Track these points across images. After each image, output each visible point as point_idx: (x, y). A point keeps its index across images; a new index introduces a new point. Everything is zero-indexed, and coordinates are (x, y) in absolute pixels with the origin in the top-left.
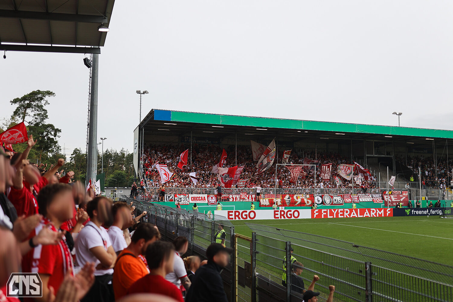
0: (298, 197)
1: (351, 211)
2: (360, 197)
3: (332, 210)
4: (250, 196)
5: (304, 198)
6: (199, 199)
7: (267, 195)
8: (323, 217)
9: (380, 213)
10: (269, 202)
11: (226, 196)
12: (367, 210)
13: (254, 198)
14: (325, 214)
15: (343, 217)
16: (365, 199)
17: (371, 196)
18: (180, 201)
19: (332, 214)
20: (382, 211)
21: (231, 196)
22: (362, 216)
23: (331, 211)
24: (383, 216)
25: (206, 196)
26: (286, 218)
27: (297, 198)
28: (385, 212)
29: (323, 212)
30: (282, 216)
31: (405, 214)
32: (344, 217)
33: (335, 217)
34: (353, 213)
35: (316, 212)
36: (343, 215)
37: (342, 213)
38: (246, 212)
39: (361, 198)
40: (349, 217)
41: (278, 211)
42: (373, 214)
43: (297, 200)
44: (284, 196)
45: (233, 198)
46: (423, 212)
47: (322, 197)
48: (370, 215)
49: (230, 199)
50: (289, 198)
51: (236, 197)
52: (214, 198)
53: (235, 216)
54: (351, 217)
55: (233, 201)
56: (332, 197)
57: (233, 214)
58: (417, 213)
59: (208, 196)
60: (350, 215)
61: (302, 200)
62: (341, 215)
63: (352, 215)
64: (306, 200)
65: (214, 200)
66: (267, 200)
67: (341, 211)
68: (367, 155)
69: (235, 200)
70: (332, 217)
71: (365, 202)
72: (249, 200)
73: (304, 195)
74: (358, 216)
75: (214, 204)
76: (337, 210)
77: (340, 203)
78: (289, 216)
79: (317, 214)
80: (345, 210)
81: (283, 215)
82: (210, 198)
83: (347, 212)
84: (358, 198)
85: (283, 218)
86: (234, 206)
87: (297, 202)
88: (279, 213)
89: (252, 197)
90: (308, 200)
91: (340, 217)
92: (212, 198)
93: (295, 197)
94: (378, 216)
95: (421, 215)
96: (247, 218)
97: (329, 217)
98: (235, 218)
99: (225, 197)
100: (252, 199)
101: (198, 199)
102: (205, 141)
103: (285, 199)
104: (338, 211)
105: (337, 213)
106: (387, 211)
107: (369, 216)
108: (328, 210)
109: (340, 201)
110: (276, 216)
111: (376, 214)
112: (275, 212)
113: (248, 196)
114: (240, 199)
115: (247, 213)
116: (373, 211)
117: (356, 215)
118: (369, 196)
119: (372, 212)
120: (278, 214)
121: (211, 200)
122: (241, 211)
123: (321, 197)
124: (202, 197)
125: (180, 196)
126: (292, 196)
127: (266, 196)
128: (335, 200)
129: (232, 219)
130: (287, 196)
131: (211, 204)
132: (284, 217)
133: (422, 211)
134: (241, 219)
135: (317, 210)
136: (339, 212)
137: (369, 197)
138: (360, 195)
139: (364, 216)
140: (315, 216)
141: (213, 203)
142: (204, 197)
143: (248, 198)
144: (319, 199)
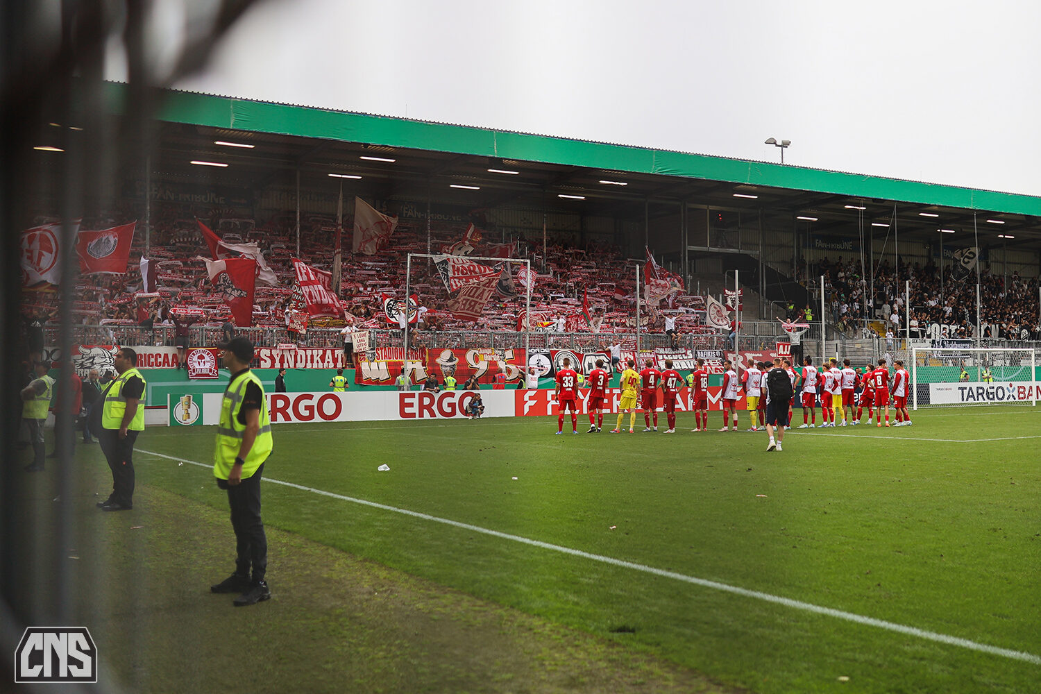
0: (480, 357)
2: (659, 356)
4: (329, 352)
5: (496, 358)
6: (156, 360)
7: (381, 349)
8: (549, 412)
9: (715, 401)
10: (389, 370)
13: (340, 360)
17: (690, 356)
18: (89, 365)
21: (265, 353)
26: (439, 416)
27: (476, 359)
29: (549, 398)
30: (425, 410)
32: (612, 410)
35: (531, 398)
38: (311, 397)
41: (413, 396)
43: (475, 366)
45: (272, 358)
47: (550, 356)
49: (262, 362)
50: (451, 360)
52: (207, 358)
53: (275, 411)
55: (273, 366)
56: (580, 357)
61: (493, 364)
64: (502, 365)
65: (208, 365)
66: (383, 365)
69: (278, 365)
72: (326, 364)
73: (497, 352)
75: (208, 375)
78: (449, 410)
79: (533, 403)
81: (429, 407)
82: (195, 358)
85: (427, 415)
87: (476, 370)
88: (415, 401)
89: (333, 354)
90: (510, 366)
92: (201, 357)
93: (469, 356)
96: (311, 417)
100: (335, 360)
101: (152, 360)
102: (203, 197)
103: (438, 360)
107: (684, 409)
110: (407, 410)
112: (402, 397)
114: (296, 362)
115: (314, 402)
118: (686, 354)
120: (411, 405)
121: (197, 366)
122: (292, 396)
123: (547, 356)
124: (166, 356)
125: (88, 351)
126: (460, 352)
127: (380, 352)
128: (590, 366)
130: (446, 354)
131: (197, 375)
132: (433, 414)
135: (532, 393)
137: (685, 357)
138: (662, 351)
140: (526, 410)
141: (204, 372)
143: (323, 358)
144: (541, 363)
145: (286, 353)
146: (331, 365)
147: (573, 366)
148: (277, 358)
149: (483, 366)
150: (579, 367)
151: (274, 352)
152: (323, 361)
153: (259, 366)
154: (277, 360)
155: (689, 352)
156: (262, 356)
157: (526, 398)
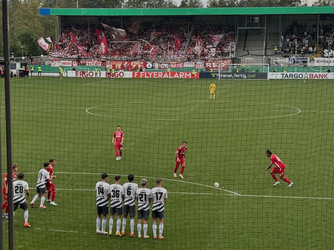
0: (135, 63)
1: (164, 73)
3: (149, 72)
8: (141, 77)
9: (188, 76)
11: (84, 62)
12: (176, 73)
14: (143, 75)
15: (157, 77)
16: (188, 65)
18: (55, 65)
19: (148, 75)
23: (147, 73)
24: (190, 77)
26: (114, 77)
29: (141, 74)
30: (111, 76)
33: (150, 77)
34: (165, 75)
35: (136, 74)
36: (157, 76)
37: (156, 75)
39: (185, 64)
40: (161, 77)
42: (182, 76)
44: (124, 63)
47: (152, 63)
50: (127, 64)
52: (76, 63)
56: (161, 64)
58: (224, 76)
59: (72, 62)
60: (163, 76)
61: (137, 65)
62: (155, 76)
63: (164, 77)
66: (111, 65)
67: (155, 74)
68: (239, 28)
70: (148, 77)
71: (188, 67)
73: (139, 62)
74: (169, 77)
76: (152, 72)
77: (166, 68)
82: (74, 63)
83: (160, 74)
84: (182, 65)
86: (89, 69)
91: (154, 77)
94: (185, 77)
96: (88, 76)
97: (146, 77)
101: (66, 63)
103: (124, 64)
104: (153, 73)
105: (153, 75)
107: (179, 77)
108: (145, 73)
109: (166, 66)
111: (184, 76)
113: (98, 62)
114: (93, 65)
116: (182, 74)
117: (167, 76)
119: (180, 74)
126: (129, 62)
133: (226, 75)
136: (154, 74)
137: (192, 64)
139: (174, 77)
140: (135, 76)
141: (75, 66)
142: (70, 63)
143: (99, 64)
145: (91, 62)
146: (101, 65)
147: (158, 66)
148: (90, 64)
149: (134, 66)
150: (160, 66)
151: (89, 62)
153: (86, 65)
155: (194, 62)
156: (86, 63)
157: (135, 73)
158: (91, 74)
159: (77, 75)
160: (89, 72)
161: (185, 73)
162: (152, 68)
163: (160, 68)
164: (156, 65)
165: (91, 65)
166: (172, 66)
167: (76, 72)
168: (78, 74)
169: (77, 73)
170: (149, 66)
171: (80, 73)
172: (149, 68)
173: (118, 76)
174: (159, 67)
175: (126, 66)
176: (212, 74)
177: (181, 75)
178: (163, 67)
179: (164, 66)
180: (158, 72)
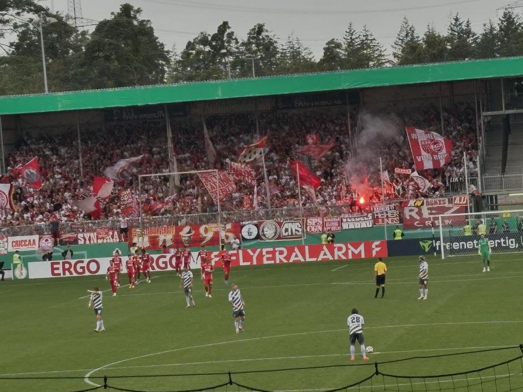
0: (209, 229)
1: (291, 251)
2: (344, 220)
3: (249, 251)
4: (116, 233)
5: (220, 229)
6: (25, 243)
9: (356, 252)
10: (150, 241)
11: (71, 236)
15: (273, 262)
16: (356, 224)
17: (371, 218)
19: (247, 257)
20: (362, 248)
21: (80, 236)
22: (314, 259)
23: (245, 253)
24: (363, 256)
25: (36, 237)
27: (206, 231)
28: (368, 249)
31: (421, 251)
32: (275, 261)
33: (255, 263)
34: (294, 254)
35: (216, 257)
36: (274, 258)
37: (270, 256)
38: (82, 262)
39: (347, 221)
40: (285, 261)
42: (340, 253)
43: (204, 235)
44: (179, 229)
45: (84, 238)
46: (463, 245)
47: (258, 225)
48: (333, 256)
49: (79, 241)
50: (189, 232)
51: (90, 237)
52: (49, 240)
53: (64, 270)
54: (291, 261)
55: (85, 242)
56: (280, 224)
57: (60, 266)
58: (454, 246)
59: (40, 239)
60: (288, 257)
61: (217, 234)
62: (268, 259)
63: (293, 259)
64: (223, 234)
65: (49, 244)
66: (146, 239)
67: (268, 253)
68: (484, 114)
69: (88, 242)
70: (248, 263)
71: (355, 229)
73: (221, 225)
74: (304, 258)
76: (259, 250)
77: (296, 235)
78: (163, 265)
80: (277, 249)
82: (44, 241)
83: (281, 253)
84: (339, 224)
86: (85, 253)
87: (204, 238)
90: (228, 234)
91: (265, 262)
92: (47, 240)
93: (202, 230)
94: (350, 257)
95: (459, 251)
96: (84, 272)
97: (242, 263)
98: (64, 274)
99: (69, 238)
101: (23, 243)
103: (181, 233)
104: (261, 252)
105: (260, 256)
106: (373, 246)
107: (332, 259)
109: (296, 230)
111: (346, 254)
113: (111, 233)
114: (97, 240)
115: (85, 264)
116: (340, 249)
118: (367, 216)
119: (336, 250)
121: (44, 245)
122: (73, 262)
123: (256, 225)
124: (30, 240)
126: (195, 227)
127: (145, 230)
128: (286, 230)
129: (59, 274)
130: (187, 229)
133: (461, 243)
134: (75, 274)
136: (264, 253)
137: (367, 219)
138: (347, 216)
139: (320, 259)
141: (47, 249)
142: (34, 240)
143: (113, 237)
144: (251, 231)
145: (92, 235)
146: (118, 240)
147: (274, 231)
148: (87, 238)
149: (209, 236)
150: (279, 231)
151: (85, 235)
152: (113, 238)
153: (78, 243)
154: (87, 239)
155: (370, 215)
156: (79, 237)
157: (213, 256)
158: (93, 267)
159: (56, 272)
160: (86, 261)
161: (349, 246)
162: (258, 237)
163: (279, 238)
164: (269, 231)
165: (92, 242)
166: (313, 229)
167: (52, 264)
168: (58, 269)
169: (55, 266)
170: (250, 234)
171: (64, 266)
172: (248, 237)
173: (166, 267)
174: (275, 233)
175: (187, 238)
176: (421, 243)
177: (336, 252)
178: (286, 234)
179: (290, 230)
180: (274, 249)
